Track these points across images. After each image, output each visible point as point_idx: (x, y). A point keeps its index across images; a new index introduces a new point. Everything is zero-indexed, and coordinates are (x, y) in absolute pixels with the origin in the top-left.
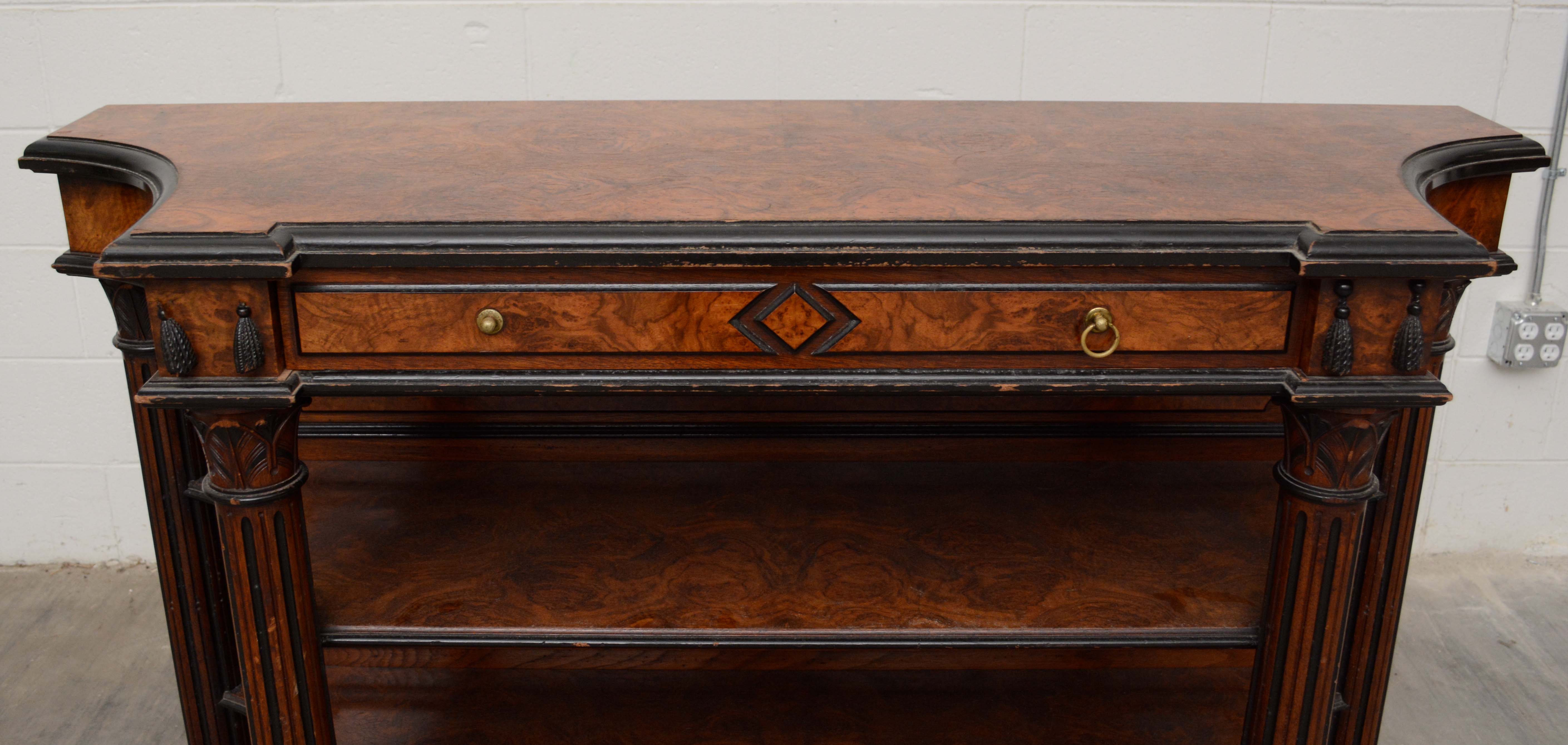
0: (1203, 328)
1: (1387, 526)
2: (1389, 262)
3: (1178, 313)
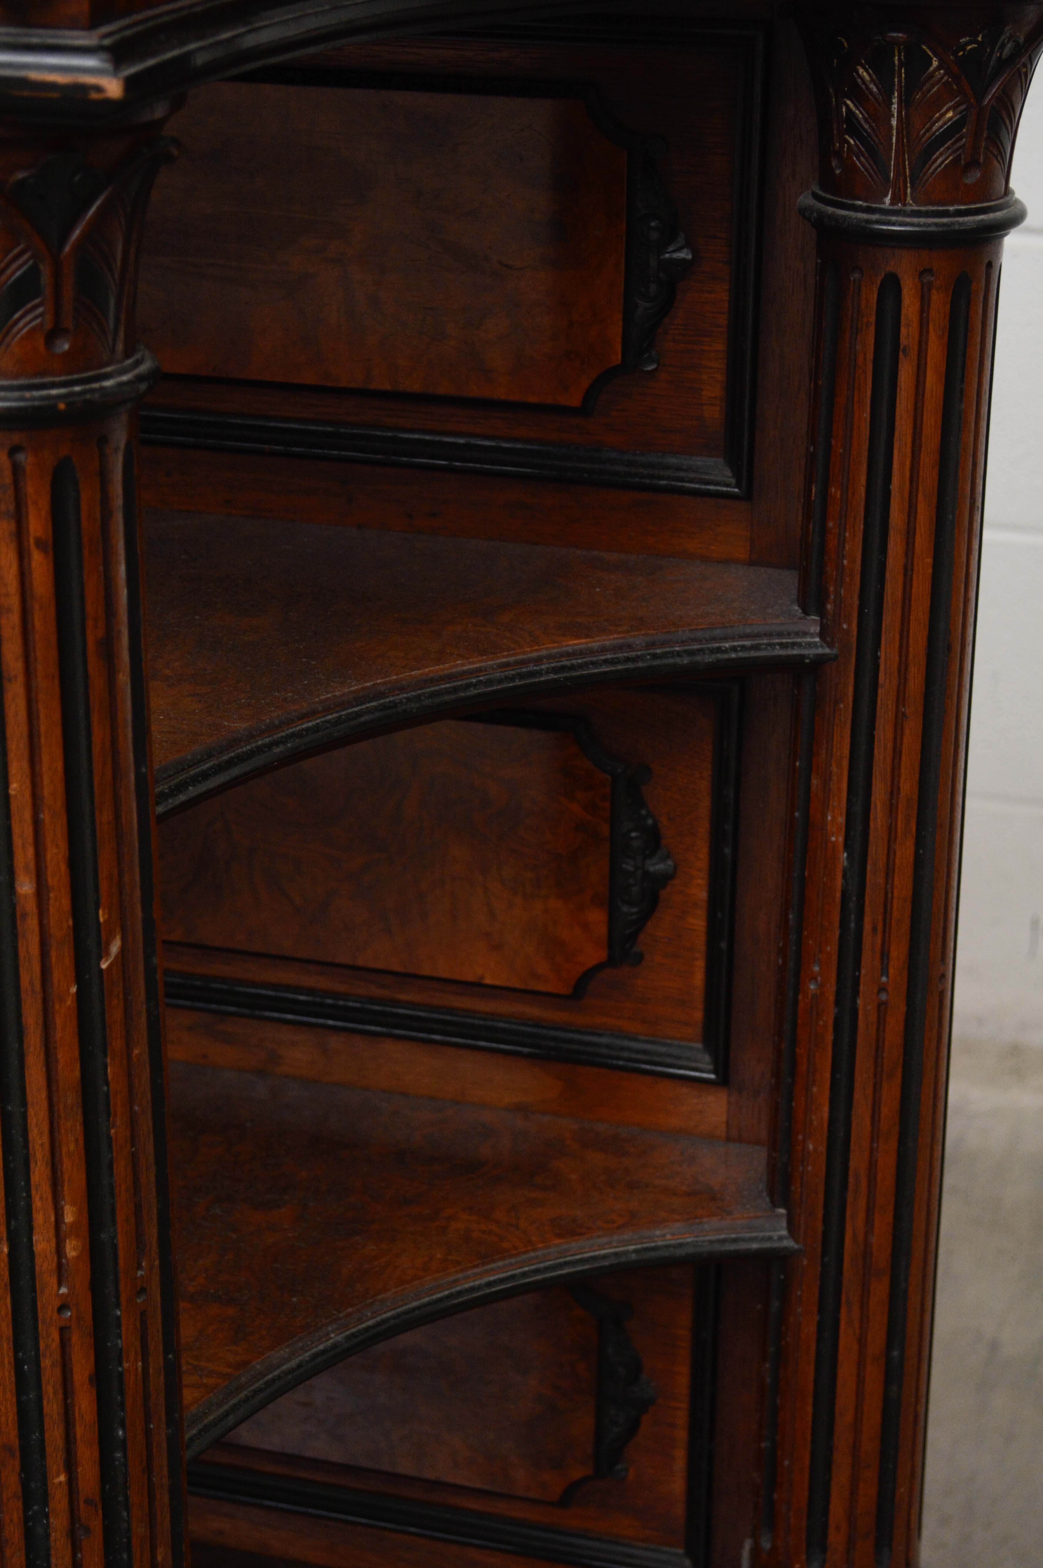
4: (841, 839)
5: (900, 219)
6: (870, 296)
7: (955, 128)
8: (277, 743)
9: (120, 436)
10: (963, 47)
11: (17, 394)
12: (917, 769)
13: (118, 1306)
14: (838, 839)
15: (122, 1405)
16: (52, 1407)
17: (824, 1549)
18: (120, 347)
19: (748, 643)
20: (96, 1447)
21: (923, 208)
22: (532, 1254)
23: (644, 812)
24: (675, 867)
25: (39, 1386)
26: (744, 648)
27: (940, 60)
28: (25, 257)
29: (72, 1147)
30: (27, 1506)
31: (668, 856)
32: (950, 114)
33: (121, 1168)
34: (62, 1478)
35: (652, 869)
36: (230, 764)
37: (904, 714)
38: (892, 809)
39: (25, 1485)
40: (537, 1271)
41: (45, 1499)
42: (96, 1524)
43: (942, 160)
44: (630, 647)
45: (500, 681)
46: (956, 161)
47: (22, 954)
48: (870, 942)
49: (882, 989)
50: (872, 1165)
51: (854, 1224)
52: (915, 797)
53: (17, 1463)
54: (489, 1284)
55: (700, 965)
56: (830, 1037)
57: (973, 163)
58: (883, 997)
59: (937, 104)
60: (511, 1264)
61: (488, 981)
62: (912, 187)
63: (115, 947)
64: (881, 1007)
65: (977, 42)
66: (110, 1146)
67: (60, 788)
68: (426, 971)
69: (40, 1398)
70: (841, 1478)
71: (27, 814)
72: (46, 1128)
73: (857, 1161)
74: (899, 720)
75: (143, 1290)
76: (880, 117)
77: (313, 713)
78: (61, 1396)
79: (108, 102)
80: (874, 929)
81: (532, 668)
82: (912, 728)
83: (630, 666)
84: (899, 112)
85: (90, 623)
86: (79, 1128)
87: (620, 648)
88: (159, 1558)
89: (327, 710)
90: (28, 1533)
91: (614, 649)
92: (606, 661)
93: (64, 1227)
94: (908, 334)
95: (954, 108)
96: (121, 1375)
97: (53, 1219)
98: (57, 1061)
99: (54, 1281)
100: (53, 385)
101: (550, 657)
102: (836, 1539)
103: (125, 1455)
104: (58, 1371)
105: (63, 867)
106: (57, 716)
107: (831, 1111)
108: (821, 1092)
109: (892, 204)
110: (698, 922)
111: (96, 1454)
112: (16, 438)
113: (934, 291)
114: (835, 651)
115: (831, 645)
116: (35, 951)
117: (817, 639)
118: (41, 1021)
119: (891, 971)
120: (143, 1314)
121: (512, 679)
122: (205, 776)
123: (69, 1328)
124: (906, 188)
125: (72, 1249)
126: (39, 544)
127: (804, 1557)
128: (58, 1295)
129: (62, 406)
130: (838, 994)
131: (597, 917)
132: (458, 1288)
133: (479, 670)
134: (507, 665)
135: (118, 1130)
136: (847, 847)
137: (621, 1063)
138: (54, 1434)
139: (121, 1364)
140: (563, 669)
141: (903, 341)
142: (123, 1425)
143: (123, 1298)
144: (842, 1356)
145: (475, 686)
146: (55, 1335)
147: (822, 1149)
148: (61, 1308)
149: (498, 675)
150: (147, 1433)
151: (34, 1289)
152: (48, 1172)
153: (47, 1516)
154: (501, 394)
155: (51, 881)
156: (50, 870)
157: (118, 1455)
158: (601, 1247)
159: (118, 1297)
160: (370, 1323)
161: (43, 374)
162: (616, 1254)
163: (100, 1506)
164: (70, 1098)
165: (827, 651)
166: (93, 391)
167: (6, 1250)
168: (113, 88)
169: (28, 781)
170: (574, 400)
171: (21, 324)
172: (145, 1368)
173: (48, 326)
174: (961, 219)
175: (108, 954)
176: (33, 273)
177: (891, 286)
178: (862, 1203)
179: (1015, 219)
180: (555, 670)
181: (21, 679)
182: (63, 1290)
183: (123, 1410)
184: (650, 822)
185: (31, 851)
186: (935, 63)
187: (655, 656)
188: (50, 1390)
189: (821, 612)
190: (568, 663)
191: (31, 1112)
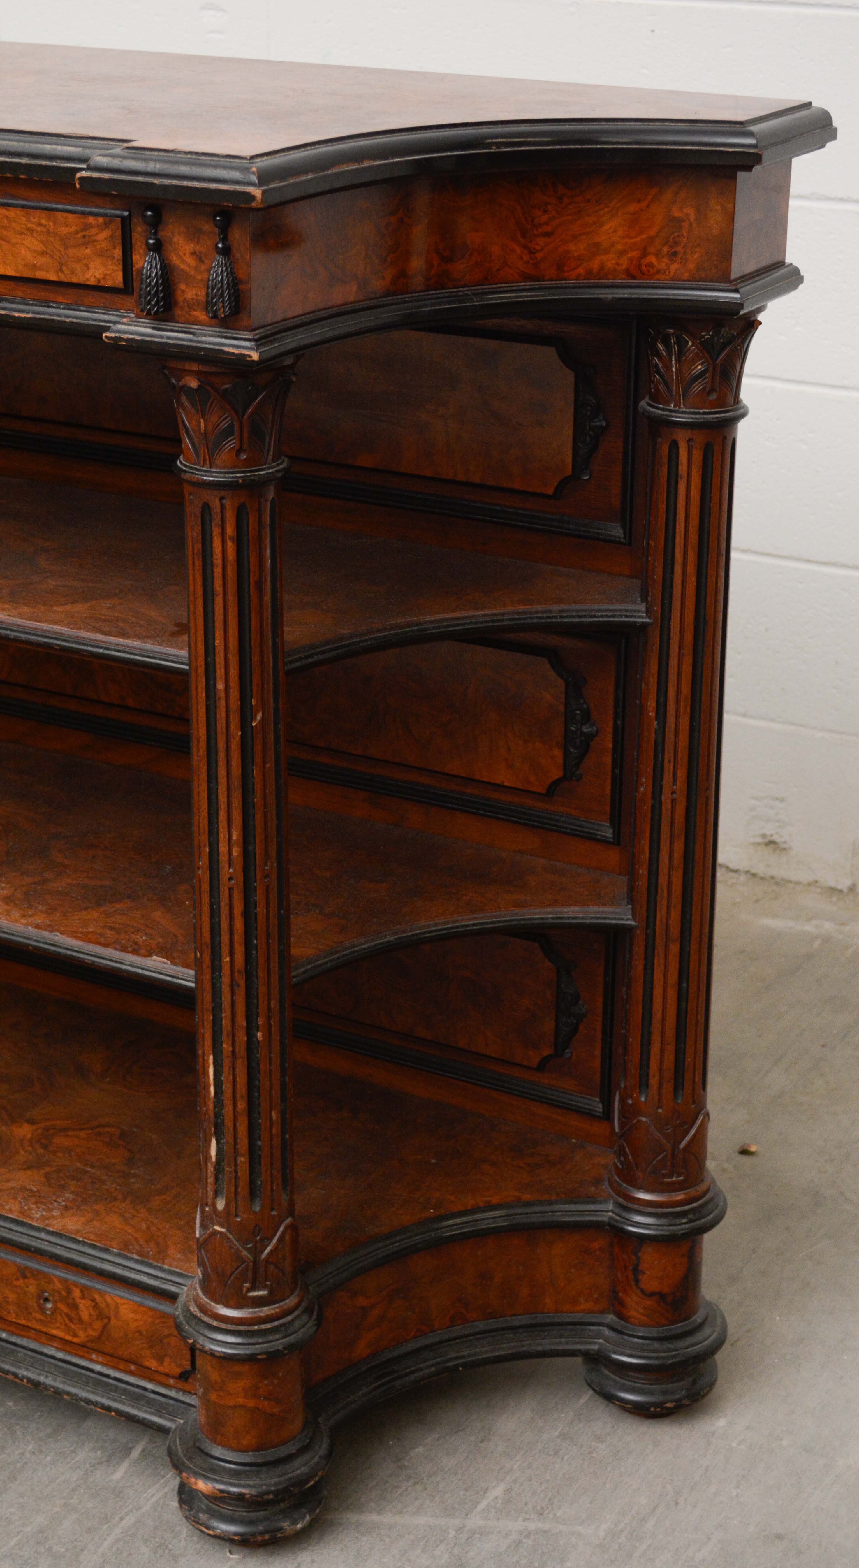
0: (47, 253)
1: (653, 666)
2: (156, 181)
3: (21, 233)
4: (654, 714)
5: (677, 415)
6: (665, 449)
7: (702, 374)
8: (363, 641)
9: (271, 494)
10: (703, 336)
11: (222, 475)
12: (690, 682)
13: (255, 881)
14: (652, 714)
15: (256, 928)
16: (224, 925)
17: (647, 1086)
18: (270, 458)
19: (609, 614)
20: (243, 946)
21: (688, 410)
22: (498, 913)
23: (582, 701)
24: (597, 732)
25: (219, 916)
26: (607, 616)
27: (692, 342)
28: (228, 419)
29: (237, 805)
30: (213, 973)
31: (594, 725)
32: (700, 367)
33: (259, 817)
34: (228, 959)
35: (585, 730)
36: (337, 648)
37: (683, 654)
38: (678, 701)
39: (213, 962)
40: (500, 922)
41: (220, 970)
42: (242, 983)
43: (697, 387)
44: (550, 611)
45: (481, 623)
46: (704, 389)
47: (218, 716)
48: (668, 767)
49: (673, 793)
50: (670, 883)
51: (661, 913)
52: (690, 696)
53: (210, 951)
54: (474, 925)
55: (609, 782)
56: (649, 815)
57: (712, 390)
58: (675, 796)
59: (693, 362)
60: (487, 917)
61: (506, 784)
62: (683, 400)
63: (259, 717)
64: (673, 801)
65: (709, 335)
66: (254, 806)
67: (236, 643)
68: (477, 777)
69: (220, 921)
70: (655, 1049)
71: (222, 654)
72: (226, 796)
73: (663, 880)
74: (680, 657)
75: (267, 876)
76: (668, 367)
77: (385, 629)
78: (228, 920)
79: (253, 361)
80: (670, 761)
81: (499, 617)
82: (688, 661)
83: (549, 620)
84: (676, 365)
85: (252, 574)
86: (240, 796)
87: (545, 612)
88: (272, 1006)
89: (392, 629)
90: (213, 985)
91: (542, 612)
92: (537, 618)
93: (233, 842)
94: (683, 469)
95: (701, 364)
96: (256, 914)
97: (227, 837)
98: (231, 765)
99: (227, 866)
100: (238, 472)
101: (509, 613)
102: (654, 1082)
103: (257, 953)
104: (227, 908)
105: (237, 678)
106: (236, 613)
107: (651, 853)
108: (645, 844)
109: (674, 407)
110: (608, 760)
111: (243, 949)
112: (223, 493)
113: (694, 450)
114: (652, 621)
115: (649, 618)
116: (223, 714)
117: (644, 615)
118: (225, 746)
119: (678, 783)
120: (267, 887)
121: (488, 622)
122: (324, 652)
123: (233, 888)
124: (680, 400)
125: (236, 852)
126: (231, 538)
127: (638, 1091)
128: (228, 873)
129: (241, 481)
130: (653, 793)
131: (558, 753)
132: (457, 924)
133: (473, 616)
134: (486, 615)
135: (258, 799)
136: (657, 718)
137: (568, 831)
138: (225, 938)
139: (256, 908)
140: (514, 619)
141: (680, 473)
142: (256, 939)
143: (258, 877)
144: (655, 983)
145: (469, 624)
146: (227, 891)
147: (646, 873)
148: (230, 879)
149: (481, 619)
150: (268, 944)
151: (218, 870)
152: (226, 815)
153: (221, 977)
154: (517, 486)
155: (232, 685)
156: (231, 680)
157: (254, 952)
158: (535, 914)
159: (255, 876)
160: (409, 934)
161: (235, 467)
162: (542, 919)
163: (244, 973)
164: (236, 782)
165: (648, 620)
166: (254, 475)
167: (208, 850)
168: (255, 356)
169: (223, 640)
170: (550, 491)
171: (226, 446)
172: (268, 912)
173: (237, 448)
174: (705, 416)
175: (255, 719)
176: (231, 426)
177: (674, 445)
178: (665, 903)
179: (743, 415)
180: (510, 620)
181: (221, 596)
182: (231, 871)
183: (256, 930)
184: (585, 706)
185: (223, 670)
186: (690, 343)
187: (562, 617)
188: (224, 916)
189: (647, 602)
190: (517, 617)
191: (220, 787)
